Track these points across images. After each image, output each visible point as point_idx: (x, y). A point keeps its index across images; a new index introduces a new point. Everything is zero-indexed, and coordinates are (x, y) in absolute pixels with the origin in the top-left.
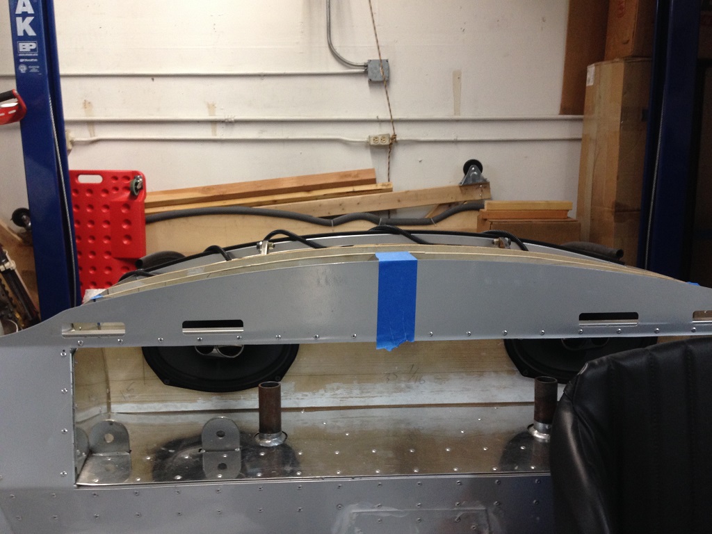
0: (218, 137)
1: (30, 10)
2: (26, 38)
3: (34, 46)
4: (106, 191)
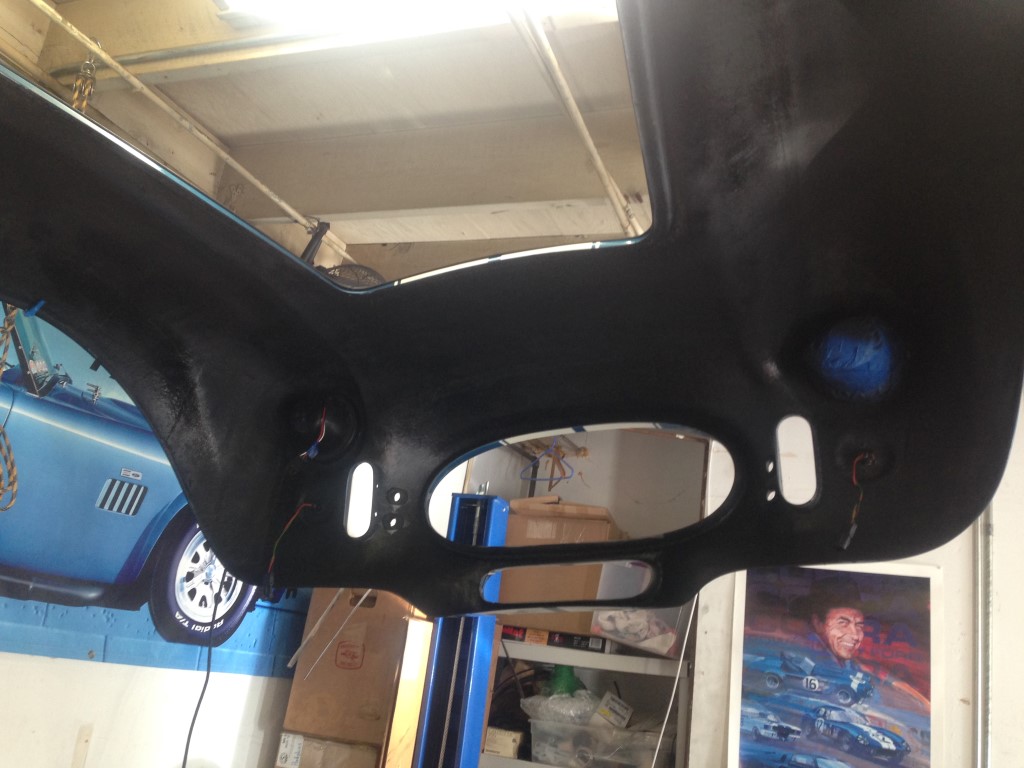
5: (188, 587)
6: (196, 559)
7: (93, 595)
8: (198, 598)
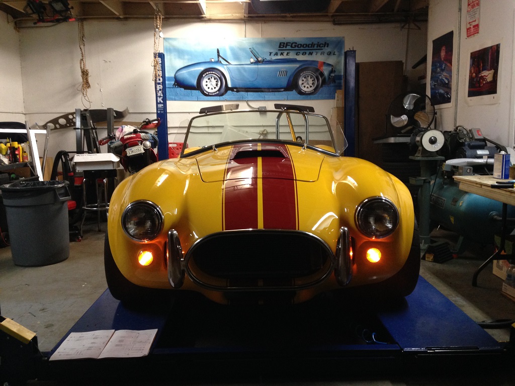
0: (210, 132)
1: (162, 95)
2: (160, 103)
3: (162, 105)
4: (178, 149)
5: (303, 86)
6: (303, 80)
7: (282, 90)
8: (306, 87)
